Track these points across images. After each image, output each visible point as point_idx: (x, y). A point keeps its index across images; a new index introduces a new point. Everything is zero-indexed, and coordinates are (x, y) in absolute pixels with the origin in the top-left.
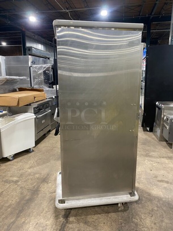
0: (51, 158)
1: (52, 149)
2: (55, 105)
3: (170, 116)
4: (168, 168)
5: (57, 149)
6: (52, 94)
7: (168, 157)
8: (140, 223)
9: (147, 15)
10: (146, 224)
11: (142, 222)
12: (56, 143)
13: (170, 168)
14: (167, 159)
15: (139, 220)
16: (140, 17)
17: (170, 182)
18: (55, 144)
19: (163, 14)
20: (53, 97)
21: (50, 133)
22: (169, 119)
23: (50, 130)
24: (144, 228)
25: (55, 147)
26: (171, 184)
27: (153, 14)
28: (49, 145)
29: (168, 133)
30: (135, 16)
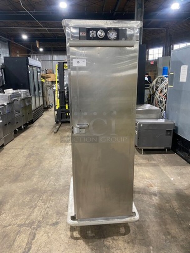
0: (5, 180)
1: (6, 169)
2: (8, 113)
3: (138, 121)
4: (138, 176)
5: (13, 167)
6: (3, 100)
7: (139, 164)
8: (113, 245)
9: (110, 11)
10: (119, 246)
11: (114, 244)
12: (12, 160)
13: (141, 176)
14: (138, 167)
15: (111, 242)
16: (103, 12)
17: (141, 191)
18: (10, 161)
19: (126, 11)
20: (4, 104)
21: (3, 149)
22: (137, 123)
23: (3, 144)
24: (116, 251)
25: (11, 166)
26: (142, 194)
27: (116, 10)
28: (3, 164)
29: (137, 138)
30: (97, 11)
